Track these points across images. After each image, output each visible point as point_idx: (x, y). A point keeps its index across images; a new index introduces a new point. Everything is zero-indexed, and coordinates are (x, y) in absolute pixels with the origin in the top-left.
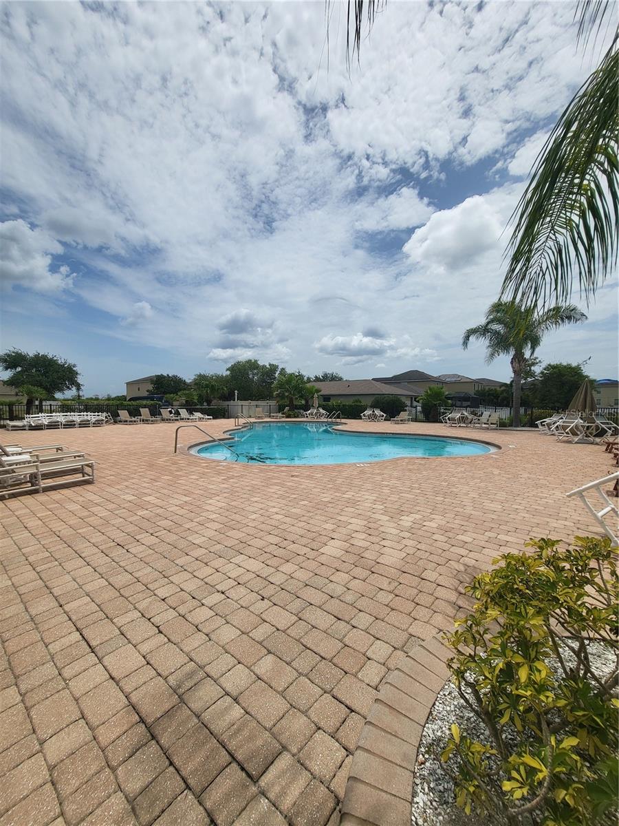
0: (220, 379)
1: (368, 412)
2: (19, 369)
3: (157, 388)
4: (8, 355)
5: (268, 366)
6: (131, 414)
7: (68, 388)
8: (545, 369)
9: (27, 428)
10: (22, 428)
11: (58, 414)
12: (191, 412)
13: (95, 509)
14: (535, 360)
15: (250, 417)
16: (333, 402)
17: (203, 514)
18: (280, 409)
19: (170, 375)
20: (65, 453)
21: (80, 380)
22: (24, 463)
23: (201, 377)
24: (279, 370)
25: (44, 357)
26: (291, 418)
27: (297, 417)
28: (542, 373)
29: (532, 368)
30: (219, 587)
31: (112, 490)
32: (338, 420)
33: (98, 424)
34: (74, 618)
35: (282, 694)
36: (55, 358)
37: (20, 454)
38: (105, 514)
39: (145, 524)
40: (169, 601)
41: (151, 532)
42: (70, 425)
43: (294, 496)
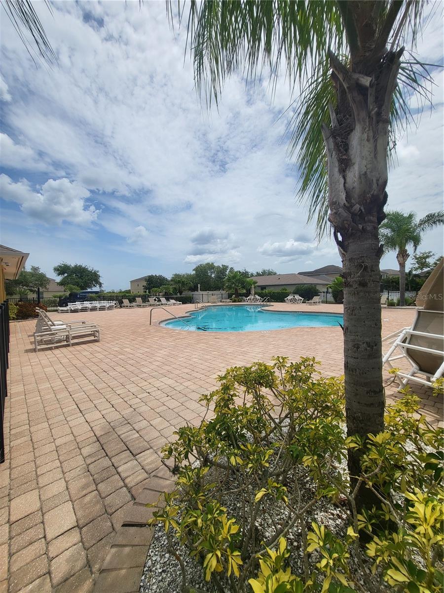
0: (189, 276)
1: (290, 297)
2: (66, 275)
3: (149, 284)
4: (60, 266)
5: (221, 267)
6: (131, 301)
7: (94, 286)
8: (438, 260)
9: (69, 311)
10: (67, 312)
11: (87, 302)
12: (168, 299)
13: (96, 355)
14: (429, 253)
15: (209, 302)
16: (267, 291)
17: (154, 358)
18: (230, 296)
19: (157, 275)
20: (86, 325)
21: (101, 280)
22: (63, 329)
23: (177, 276)
24: (229, 269)
25: (80, 266)
26: (236, 302)
27: (241, 301)
28: (435, 264)
29: (427, 260)
30: (147, 391)
31: (108, 345)
32: (268, 303)
33: (110, 308)
34: (75, 400)
35: (159, 431)
36: (86, 267)
37: (62, 325)
38: (101, 357)
39: (121, 362)
40: (121, 396)
41: (123, 365)
42: (94, 309)
43: (210, 349)
